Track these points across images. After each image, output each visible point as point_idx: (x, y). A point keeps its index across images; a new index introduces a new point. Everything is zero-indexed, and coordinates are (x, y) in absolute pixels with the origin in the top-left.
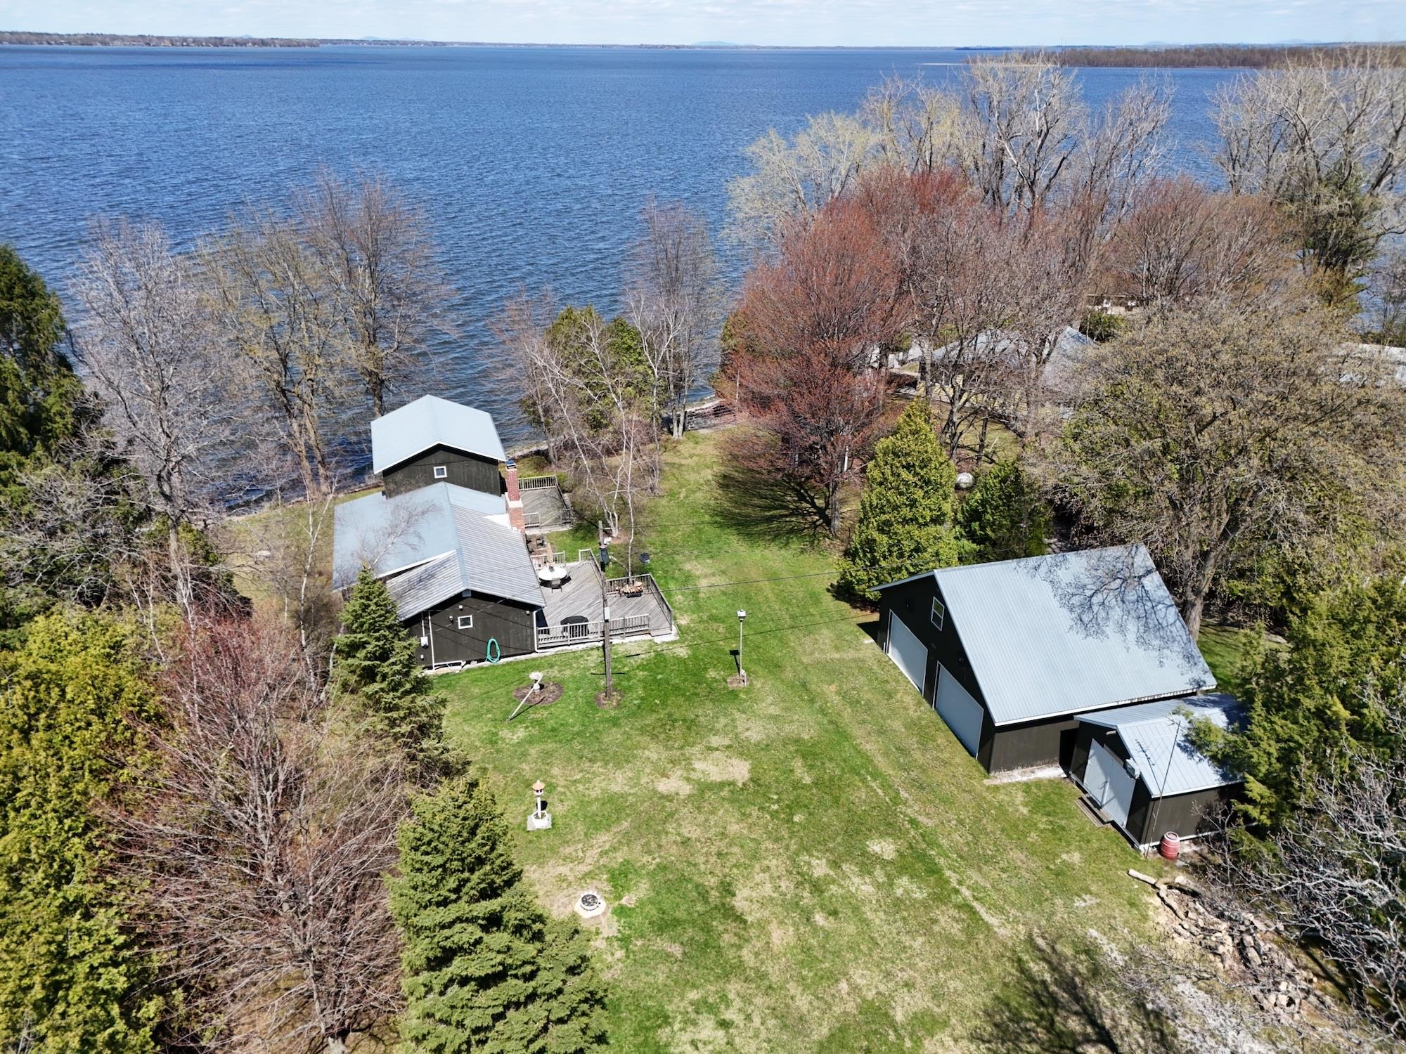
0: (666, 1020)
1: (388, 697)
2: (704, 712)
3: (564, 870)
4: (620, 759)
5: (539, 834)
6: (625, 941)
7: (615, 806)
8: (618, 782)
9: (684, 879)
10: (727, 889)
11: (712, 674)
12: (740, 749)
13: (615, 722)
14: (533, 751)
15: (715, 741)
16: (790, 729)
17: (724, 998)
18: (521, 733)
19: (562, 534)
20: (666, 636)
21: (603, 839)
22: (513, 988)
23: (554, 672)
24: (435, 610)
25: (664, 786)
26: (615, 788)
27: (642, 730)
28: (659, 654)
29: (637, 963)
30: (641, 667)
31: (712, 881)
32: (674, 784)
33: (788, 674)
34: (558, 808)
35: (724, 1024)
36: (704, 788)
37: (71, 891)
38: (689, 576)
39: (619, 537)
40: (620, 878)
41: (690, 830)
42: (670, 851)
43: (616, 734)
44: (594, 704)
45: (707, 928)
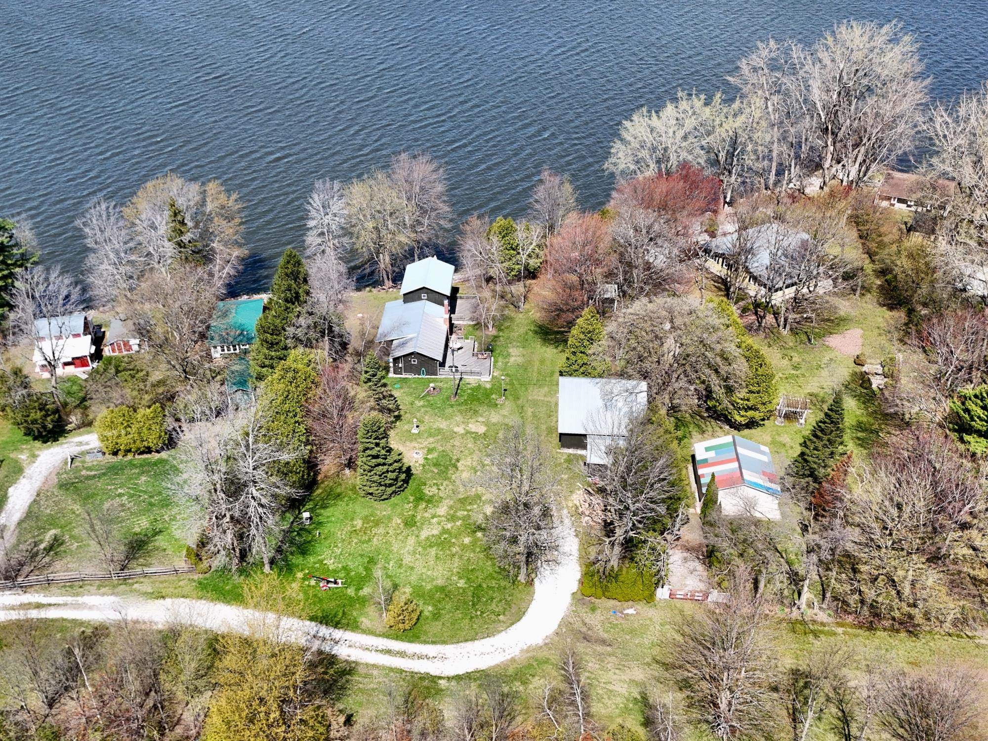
0: (425, 485)
1: (373, 387)
2: (481, 409)
3: (416, 445)
4: (447, 418)
5: (413, 434)
6: (424, 466)
7: (439, 431)
8: (443, 424)
9: (447, 455)
10: (458, 460)
11: (494, 396)
12: (486, 424)
13: (452, 406)
14: (423, 410)
15: (480, 419)
16: (507, 421)
17: (442, 485)
18: (422, 403)
19: (470, 325)
20: (485, 378)
21: (431, 440)
22: (380, 460)
23: (441, 384)
24: (404, 356)
25: (456, 429)
26: (441, 426)
27: (459, 411)
28: (479, 385)
29: (424, 471)
30: (471, 389)
31: (455, 457)
32: (460, 430)
33: (519, 402)
34: (422, 428)
35: (439, 489)
36: (468, 432)
37: (297, 419)
38: (509, 355)
39: (492, 331)
40: (430, 451)
41: (457, 443)
42: (448, 447)
43: (450, 410)
44: (449, 398)
45: (447, 468)
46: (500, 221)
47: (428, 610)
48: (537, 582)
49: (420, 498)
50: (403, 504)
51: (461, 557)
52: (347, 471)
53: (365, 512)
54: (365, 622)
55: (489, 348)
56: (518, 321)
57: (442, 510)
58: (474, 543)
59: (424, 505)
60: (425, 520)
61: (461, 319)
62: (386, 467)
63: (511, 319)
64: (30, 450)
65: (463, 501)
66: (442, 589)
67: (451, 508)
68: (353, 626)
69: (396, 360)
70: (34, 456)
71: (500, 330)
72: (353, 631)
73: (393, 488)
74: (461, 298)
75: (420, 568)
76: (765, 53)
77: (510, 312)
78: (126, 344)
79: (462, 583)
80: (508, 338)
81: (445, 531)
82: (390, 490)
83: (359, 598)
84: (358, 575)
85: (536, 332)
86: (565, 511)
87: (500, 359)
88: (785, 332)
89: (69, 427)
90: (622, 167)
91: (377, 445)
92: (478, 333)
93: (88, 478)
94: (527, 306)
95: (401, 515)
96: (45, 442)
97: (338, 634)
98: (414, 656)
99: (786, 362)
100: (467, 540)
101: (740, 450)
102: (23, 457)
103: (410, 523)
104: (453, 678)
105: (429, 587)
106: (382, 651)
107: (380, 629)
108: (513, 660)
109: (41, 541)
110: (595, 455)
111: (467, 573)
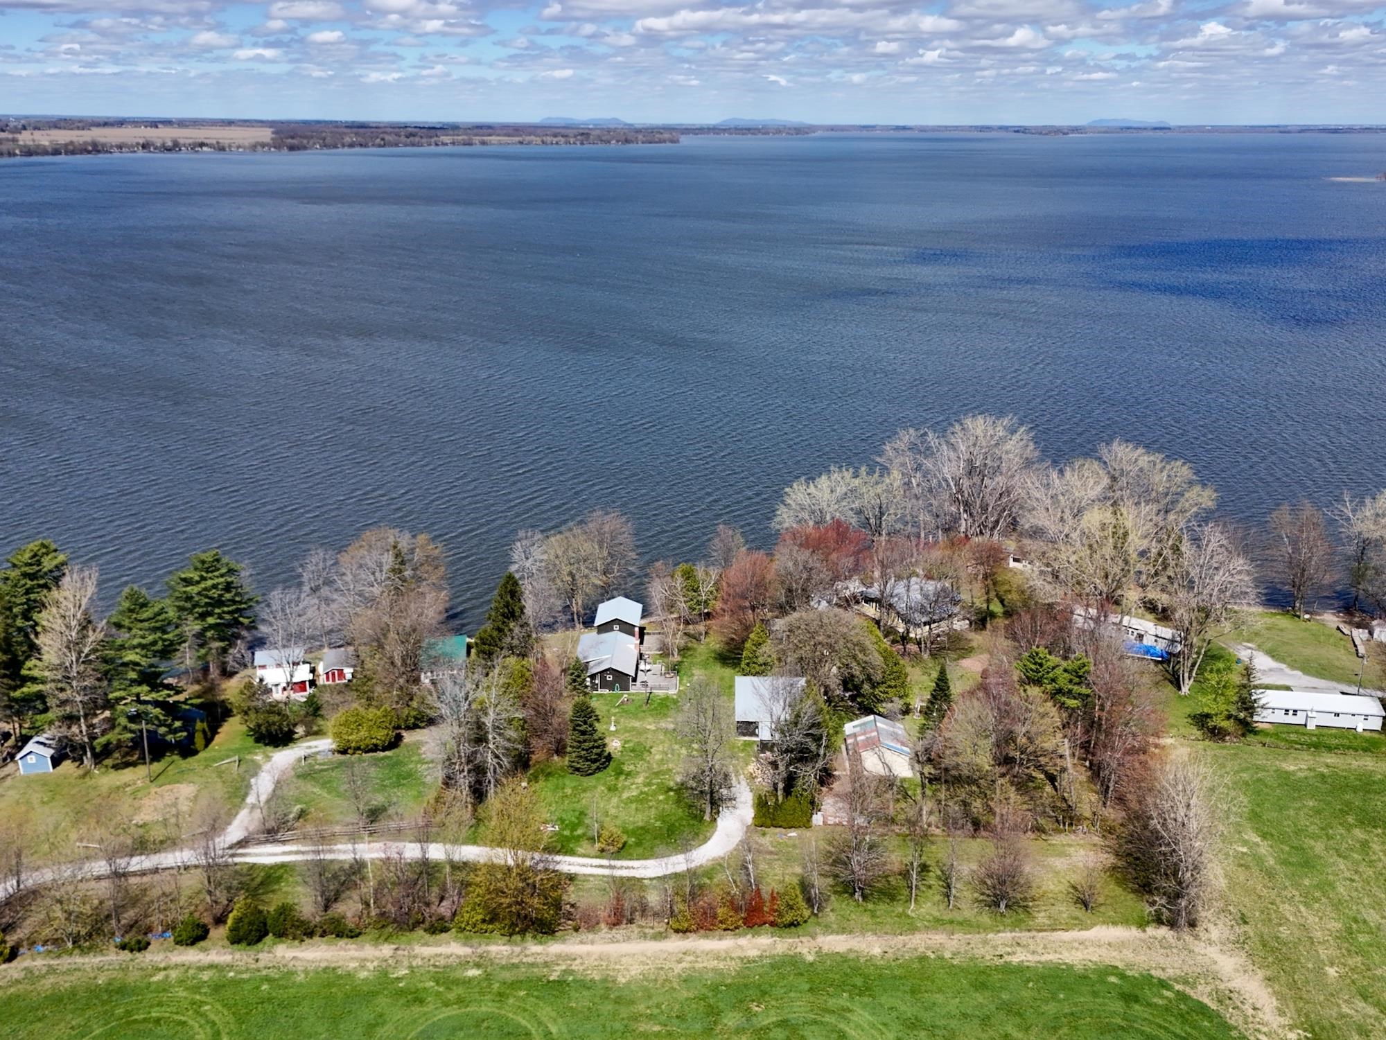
0: (624, 764)
2: (670, 713)
3: (615, 738)
4: (640, 720)
5: (612, 731)
6: (623, 752)
7: (634, 729)
8: (637, 724)
9: (642, 745)
10: (651, 748)
11: (680, 704)
12: (674, 723)
13: (644, 712)
14: (619, 715)
15: (669, 720)
17: (638, 764)
18: (617, 710)
19: (657, 654)
20: (672, 692)
21: (627, 735)
23: (633, 697)
24: (601, 672)
25: (648, 727)
26: (636, 726)
27: (650, 715)
28: (667, 697)
29: (622, 756)
30: (660, 699)
31: (649, 746)
32: (652, 727)
34: (618, 727)
35: (636, 767)
36: (659, 729)
38: (693, 675)
39: (677, 658)
40: (626, 742)
41: (649, 736)
42: (642, 739)
43: (643, 714)
44: (641, 706)
45: (642, 752)
46: (683, 566)
47: (632, 840)
48: (719, 820)
49: (619, 772)
50: (607, 776)
51: (657, 808)
52: (556, 758)
53: (574, 784)
54: (580, 850)
55: (675, 669)
56: (699, 650)
57: (640, 780)
58: (667, 799)
59: (624, 777)
60: (624, 788)
61: (649, 649)
62: (592, 744)
63: (695, 650)
64: (264, 753)
65: (657, 774)
66: (642, 828)
67: (647, 778)
68: (572, 853)
69: (593, 677)
70: (268, 758)
71: (684, 657)
72: (571, 855)
73: (598, 764)
74: (648, 634)
75: (623, 816)
76: (906, 439)
77: (694, 644)
78: (341, 673)
79: (658, 824)
80: (692, 663)
81: (642, 793)
82: (594, 766)
83: (573, 837)
84: (571, 822)
85: (716, 658)
86: (742, 777)
87: (685, 678)
88: (926, 656)
89: (296, 736)
90: (786, 525)
91: (585, 723)
92: (666, 660)
93: (322, 770)
94: (708, 640)
95: (604, 784)
96: (276, 746)
97: (558, 858)
98: (622, 867)
99: (925, 677)
100: (661, 797)
101: (878, 724)
102: (259, 758)
103: (612, 789)
104: (654, 878)
105: (631, 827)
106: (596, 866)
107: (593, 853)
108: (701, 866)
109: (290, 812)
110: (764, 734)
111: (661, 818)
